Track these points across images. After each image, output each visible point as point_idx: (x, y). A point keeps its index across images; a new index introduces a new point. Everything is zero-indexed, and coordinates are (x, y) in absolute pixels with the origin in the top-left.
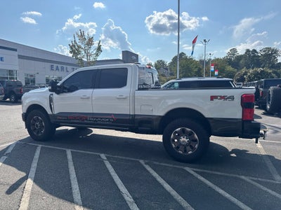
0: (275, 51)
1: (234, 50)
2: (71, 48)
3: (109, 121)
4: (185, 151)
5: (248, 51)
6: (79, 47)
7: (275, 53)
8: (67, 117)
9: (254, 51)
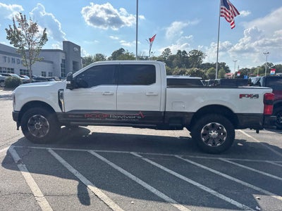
0: (201, 54)
1: (168, 50)
2: (9, 33)
3: (136, 118)
4: (214, 144)
5: (179, 51)
6: (19, 33)
7: (201, 55)
8: (83, 115)
9: (185, 52)
